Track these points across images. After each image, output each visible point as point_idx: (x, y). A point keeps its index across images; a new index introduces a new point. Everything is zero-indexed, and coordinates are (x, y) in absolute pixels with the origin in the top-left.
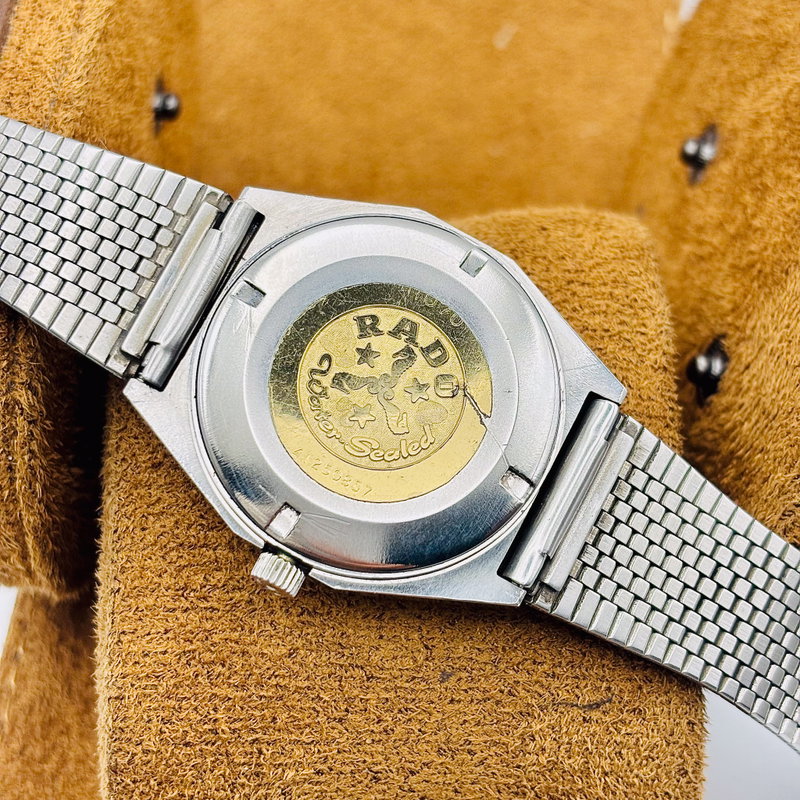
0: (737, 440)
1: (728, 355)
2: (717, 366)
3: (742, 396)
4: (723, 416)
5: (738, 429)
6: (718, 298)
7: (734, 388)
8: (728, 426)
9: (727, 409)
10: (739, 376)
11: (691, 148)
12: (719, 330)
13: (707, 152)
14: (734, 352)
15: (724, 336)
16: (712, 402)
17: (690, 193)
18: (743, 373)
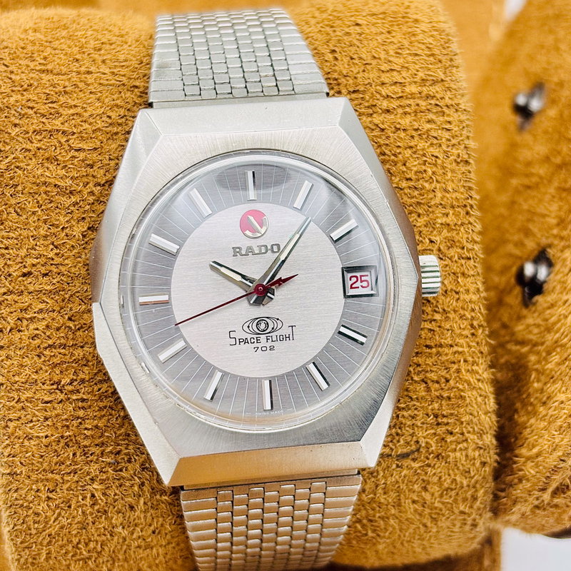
0: (562, 331)
1: (553, 261)
2: (543, 272)
3: (567, 293)
4: (548, 311)
5: (562, 321)
6: (544, 216)
7: (558, 287)
8: (553, 319)
9: (552, 306)
10: (564, 276)
11: (521, 100)
12: (544, 241)
13: (535, 105)
14: (559, 258)
15: (550, 246)
16: (537, 301)
17: (518, 139)
18: (567, 274)
